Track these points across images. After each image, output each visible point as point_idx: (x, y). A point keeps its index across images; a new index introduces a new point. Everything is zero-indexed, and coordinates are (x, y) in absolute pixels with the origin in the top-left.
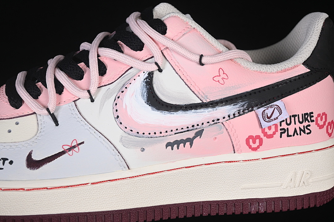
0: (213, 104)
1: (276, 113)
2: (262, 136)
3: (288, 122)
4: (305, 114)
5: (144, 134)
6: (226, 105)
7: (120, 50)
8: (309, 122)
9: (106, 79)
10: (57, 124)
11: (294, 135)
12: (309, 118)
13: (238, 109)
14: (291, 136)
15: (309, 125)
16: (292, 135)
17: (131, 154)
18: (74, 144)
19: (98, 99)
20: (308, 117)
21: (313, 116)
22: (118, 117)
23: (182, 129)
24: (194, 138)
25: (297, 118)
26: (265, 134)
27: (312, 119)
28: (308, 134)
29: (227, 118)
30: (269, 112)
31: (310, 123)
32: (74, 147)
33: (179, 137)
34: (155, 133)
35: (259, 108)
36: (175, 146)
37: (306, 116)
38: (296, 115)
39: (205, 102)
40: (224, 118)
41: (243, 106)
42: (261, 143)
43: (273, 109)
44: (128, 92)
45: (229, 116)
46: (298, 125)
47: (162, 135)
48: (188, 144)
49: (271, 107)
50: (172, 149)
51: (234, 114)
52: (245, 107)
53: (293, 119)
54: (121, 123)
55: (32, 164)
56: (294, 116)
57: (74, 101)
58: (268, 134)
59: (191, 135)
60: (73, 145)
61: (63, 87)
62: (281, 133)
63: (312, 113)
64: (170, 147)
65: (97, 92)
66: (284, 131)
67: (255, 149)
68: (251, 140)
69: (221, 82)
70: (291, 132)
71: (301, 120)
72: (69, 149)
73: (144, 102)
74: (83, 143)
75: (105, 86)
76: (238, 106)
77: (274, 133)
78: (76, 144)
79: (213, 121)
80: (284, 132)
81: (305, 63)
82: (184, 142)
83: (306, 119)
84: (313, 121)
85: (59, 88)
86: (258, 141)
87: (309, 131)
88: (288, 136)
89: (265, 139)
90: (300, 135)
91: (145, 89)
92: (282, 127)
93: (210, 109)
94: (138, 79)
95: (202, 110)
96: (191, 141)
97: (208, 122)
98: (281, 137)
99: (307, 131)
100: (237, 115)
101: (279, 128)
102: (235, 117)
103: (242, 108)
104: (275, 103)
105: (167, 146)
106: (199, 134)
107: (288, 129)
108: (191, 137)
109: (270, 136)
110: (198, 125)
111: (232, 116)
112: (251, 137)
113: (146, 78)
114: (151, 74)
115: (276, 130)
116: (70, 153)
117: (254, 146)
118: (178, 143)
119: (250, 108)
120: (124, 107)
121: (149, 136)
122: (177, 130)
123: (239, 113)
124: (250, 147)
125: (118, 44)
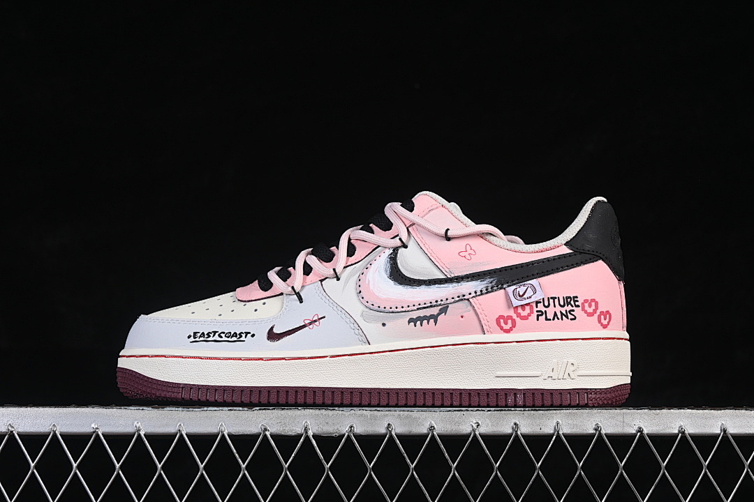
0: (458, 279)
1: (530, 292)
2: (515, 316)
3: (546, 304)
4: (567, 298)
5: (385, 308)
6: (472, 280)
7: (372, 232)
8: (572, 306)
9: (353, 259)
10: (301, 302)
11: (553, 319)
12: (572, 302)
13: (486, 285)
14: (550, 320)
15: (573, 311)
16: (552, 319)
17: (371, 329)
18: (316, 318)
19: (343, 278)
20: (571, 300)
21: (578, 301)
22: (360, 292)
23: (425, 304)
24: (439, 314)
25: (556, 300)
26: (519, 315)
27: (577, 303)
28: (571, 319)
29: (474, 294)
30: (521, 290)
31: (574, 308)
32: (315, 321)
33: (422, 313)
34: (397, 308)
35: (510, 286)
36: (419, 322)
37: (569, 300)
38: (556, 298)
39: (449, 276)
40: (470, 294)
41: (491, 283)
42: (514, 325)
43: (526, 288)
44: (372, 269)
45: (476, 292)
46: (558, 309)
47: (403, 310)
48: (432, 321)
49: (524, 285)
50: (415, 326)
51: (481, 291)
52: (493, 284)
53: (551, 301)
54: (363, 298)
55: (273, 336)
56: (554, 298)
57: (321, 281)
58: (522, 315)
59: (435, 311)
60: (314, 319)
61: (311, 269)
62: (538, 316)
63: (577, 297)
64: (412, 324)
65: (342, 272)
66: (540, 313)
67: (507, 331)
68: (502, 321)
69: (468, 257)
70: (550, 316)
71: (562, 304)
72: (310, 324)
73: (386, 277)
74: (324, 317)
75: (352, 265)
76: (485, 282)
77: (529, 315)
78: (317, 318)
79: (458, 297)
80: (542, 315)
81: (567, 244)
82: (428, 318)
83: (569, 304)
84: (578, 306)
85: (307, 270)
86: (510, 321)
87: (573, 317)
88: (547, 319)
89: (518, 320)
90: (562, 319)
91: (389, 265)
92: (538, 309)
93: (454, 284)
94: (382, 255)
95: (446, 285)
96: (435, 318)
97: (453, 298)
98: (538, 320)
99: (570, 316)
100: (484, 291)
101: (535, 309)
102: (482, 294)
103: (490, 285)
104: (528, 282)
105: (409, 322)
106: (444, 310)
107: (545, 311)
108: (436, 314)
109: (525, 318)
110: (442, 300)
111: (479, 293)
112: (501, 317)
113: (391, 254)
114: (396, 250)
115: (532, 312)
116: (311, 326)
117: (506, 327)
118: (421, 319)
119: (500, 285)
120: (367, 282)
121: (391, 310)
122: (419, 305)
123: (487, 290)
124: (502, 328)
125: (371, 228)
